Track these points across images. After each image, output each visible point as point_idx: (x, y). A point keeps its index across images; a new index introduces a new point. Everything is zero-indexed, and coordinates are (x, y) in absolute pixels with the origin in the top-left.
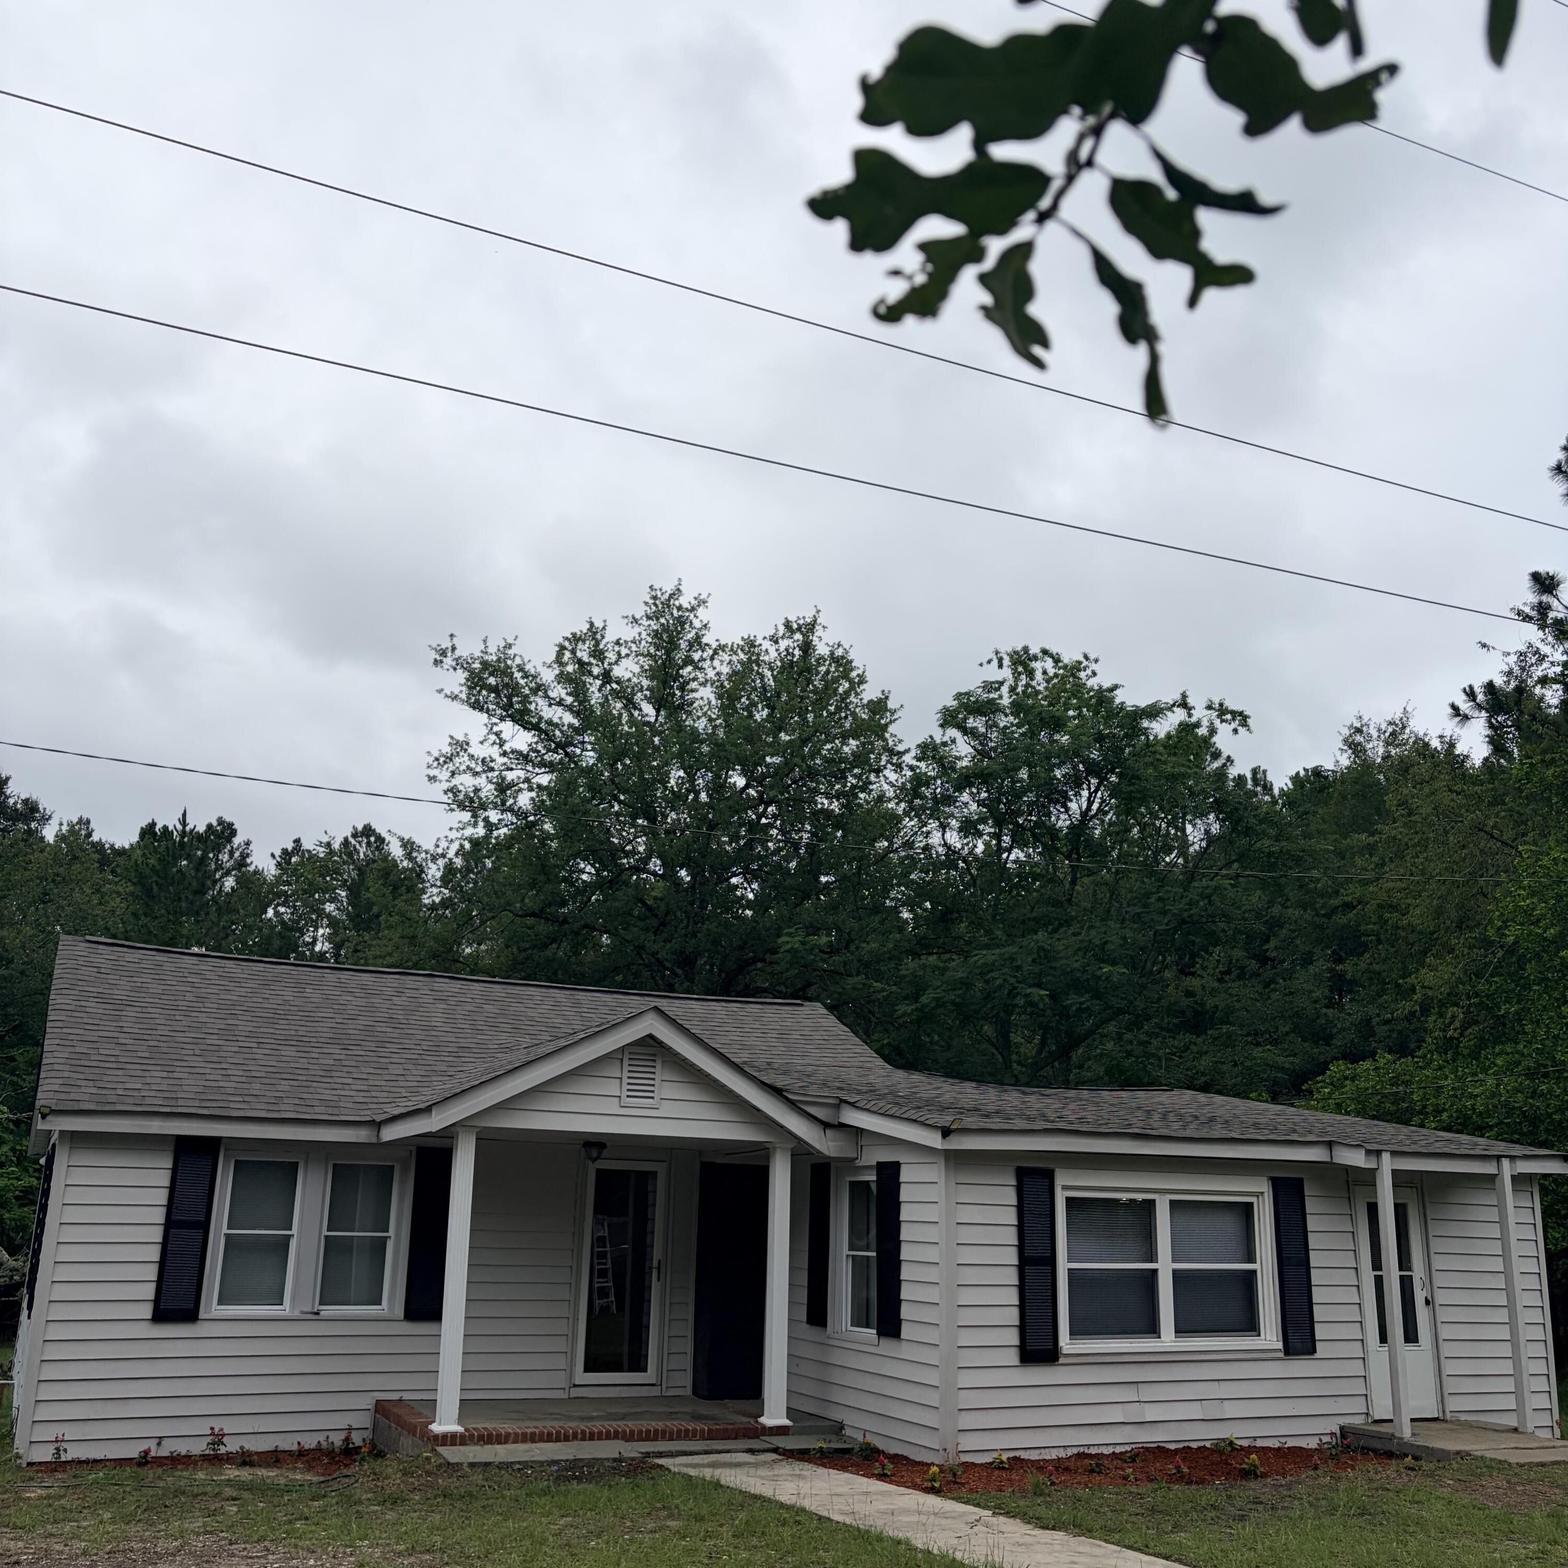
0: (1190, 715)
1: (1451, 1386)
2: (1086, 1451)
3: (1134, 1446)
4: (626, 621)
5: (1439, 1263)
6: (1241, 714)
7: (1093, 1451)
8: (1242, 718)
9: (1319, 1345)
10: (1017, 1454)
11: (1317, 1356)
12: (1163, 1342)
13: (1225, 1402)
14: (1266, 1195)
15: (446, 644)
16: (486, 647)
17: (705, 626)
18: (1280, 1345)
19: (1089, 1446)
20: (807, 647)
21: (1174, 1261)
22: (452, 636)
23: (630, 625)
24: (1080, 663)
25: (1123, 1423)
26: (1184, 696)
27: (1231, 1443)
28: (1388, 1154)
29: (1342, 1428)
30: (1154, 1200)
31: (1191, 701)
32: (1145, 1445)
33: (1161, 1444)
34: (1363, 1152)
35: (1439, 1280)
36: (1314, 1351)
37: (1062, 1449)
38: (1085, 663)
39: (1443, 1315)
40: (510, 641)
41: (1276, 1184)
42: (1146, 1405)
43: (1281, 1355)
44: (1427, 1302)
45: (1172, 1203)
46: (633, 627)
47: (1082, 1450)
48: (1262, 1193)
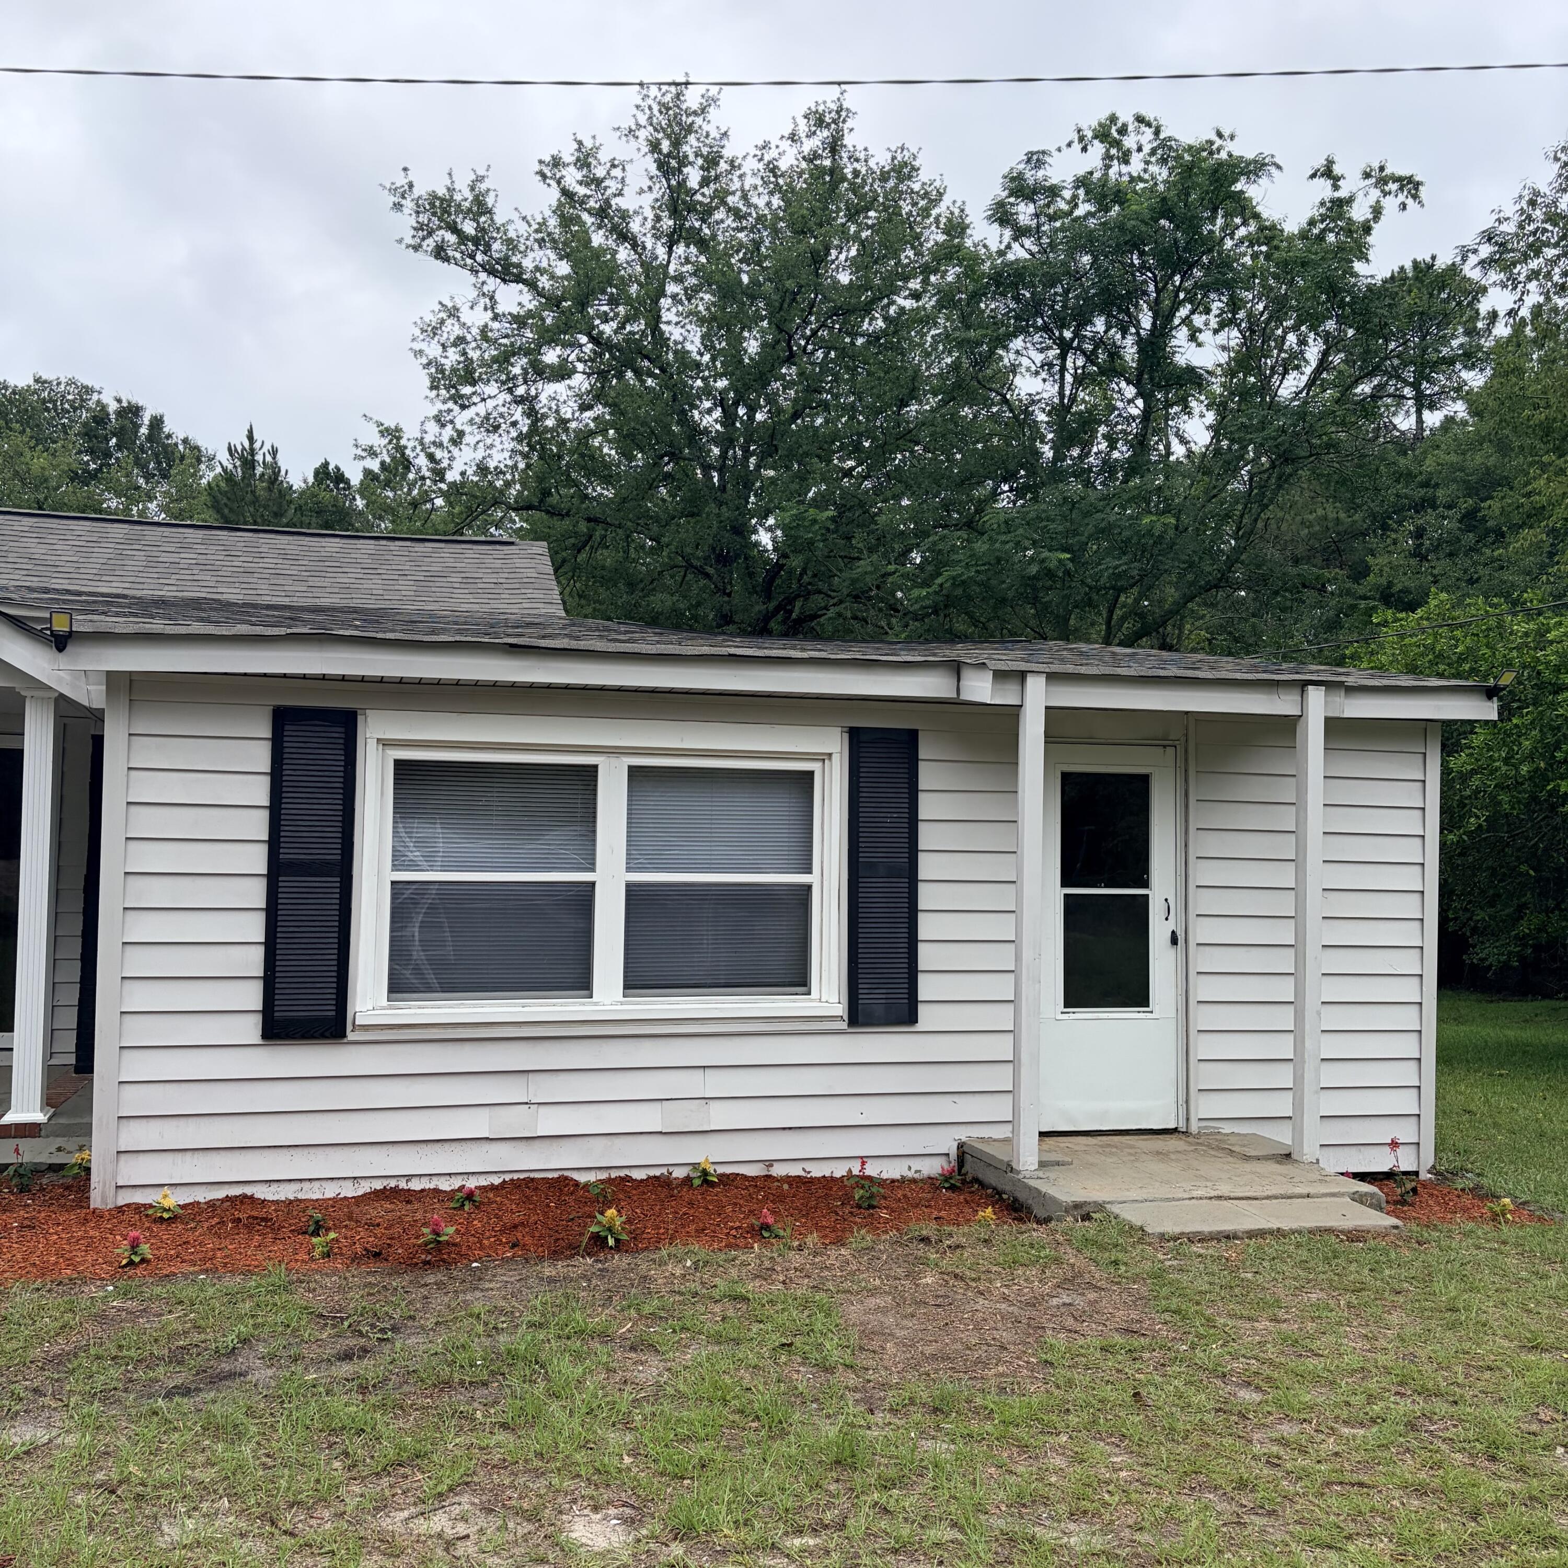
0: (1336, 187)
1: (1205, 1077)
2: (403, 1185)
3: (508, 1177)
4: (618, 133)
5: (1203, 874)
6: (1410, 180)
7: (416, 1185)
8: (1411, 186)
9: (922, 1010)
10: (248, 1190)
11: (920, 1027)
12: (596, 1004)
13: (711, 1102)
14: (836, 758)
15: (401, 181)
16: (453, 182)
17: (725, 134)
18: (840, 1009)
19: (409, 1177)
20: (834, 146)
21: (629, 869)
22: (405, 169)
23: (624, 138)
24: (1211, 143)
25: (487, 1139)
26: (1330, 163)
27: (705, 1173)
28: (1042, 680)
29: (961, 1146)
30: (595, 768)
31: (1337, 170)
32: (532, 1175)
33: (566, 1173)
34: (990, 675)
35: (1202, 902)
36: (911, 1018)
37: (349, 1183)
38: (1218, 142)
39: (1202, 961)
40: (481, 172)
41: (856, 737)
42: (542, 1109)
43: (844, 1025)
44: (1174, 940)
45: (634, 773)
46: (628, 142)
47: (393, 1183)
48: (830, 755)
